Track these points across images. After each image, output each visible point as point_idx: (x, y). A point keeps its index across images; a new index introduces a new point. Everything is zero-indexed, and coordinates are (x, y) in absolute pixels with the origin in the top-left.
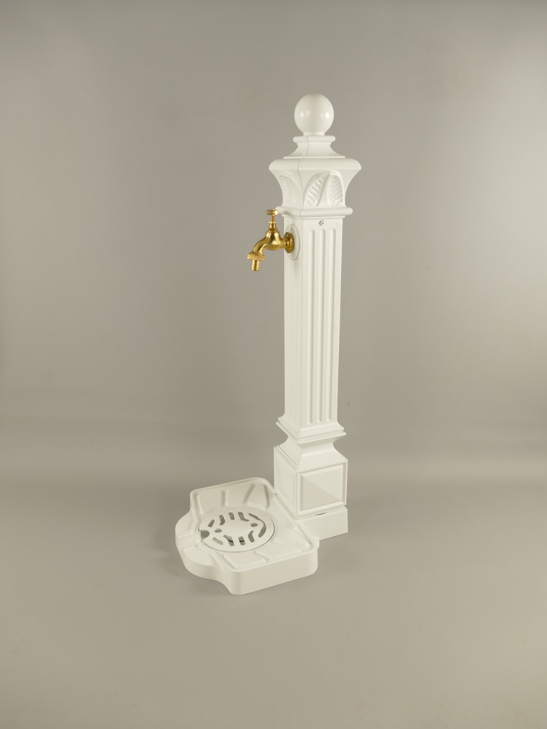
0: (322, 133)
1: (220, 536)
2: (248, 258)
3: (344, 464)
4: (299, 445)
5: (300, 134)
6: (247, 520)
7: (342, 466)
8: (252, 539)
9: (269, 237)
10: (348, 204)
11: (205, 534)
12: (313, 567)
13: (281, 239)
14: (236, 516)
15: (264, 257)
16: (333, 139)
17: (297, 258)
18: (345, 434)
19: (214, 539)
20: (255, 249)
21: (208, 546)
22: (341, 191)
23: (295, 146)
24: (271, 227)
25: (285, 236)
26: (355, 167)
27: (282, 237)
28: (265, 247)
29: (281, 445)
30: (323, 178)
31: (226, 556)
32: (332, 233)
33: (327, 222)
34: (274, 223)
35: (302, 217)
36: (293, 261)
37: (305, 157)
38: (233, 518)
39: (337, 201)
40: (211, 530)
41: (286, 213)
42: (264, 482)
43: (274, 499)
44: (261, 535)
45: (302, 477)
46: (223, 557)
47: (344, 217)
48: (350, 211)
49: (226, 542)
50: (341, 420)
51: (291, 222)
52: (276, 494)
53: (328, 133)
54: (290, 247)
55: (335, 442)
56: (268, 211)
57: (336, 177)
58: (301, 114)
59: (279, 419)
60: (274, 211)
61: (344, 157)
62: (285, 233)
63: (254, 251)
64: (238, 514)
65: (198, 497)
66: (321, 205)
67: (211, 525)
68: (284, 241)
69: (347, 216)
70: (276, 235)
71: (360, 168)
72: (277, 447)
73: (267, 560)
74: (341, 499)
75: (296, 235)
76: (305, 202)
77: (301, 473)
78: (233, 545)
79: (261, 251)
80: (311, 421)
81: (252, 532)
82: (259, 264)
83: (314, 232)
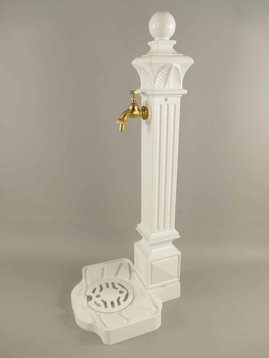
0: (167, 39)
1: (99, 300)
2: (117, 123)
3: (179, 255)
4: (149, 244)
5: (153, 39)
6: (117, 289)
7: (177, 257)
8: (119, 304)
9: (131, 109)
10: (184, 87)
11: (90, 298)
12: (158, 324)
13: (139, 110)
14: (110, 285)
15: (128, 122)
16: (175, 42)
17: (150, 123)
18: (179, 237)
19: (95, 303)
20: (122, 117)
21: (91, 308)
22: (180, 78)
23: (149, 48)
24: (132, 102)
25: (142, 109)
26: (190, 61)
27: (140, 109)
28: (128, 116)
29: (139, 242)
30: (168, 68)
31: (101, 317)
32: (173, 107)
33: (169, 99)
34: (134, 99)
35: (153, 96)
36: (147, 125)
37: (156, 54)
38: (108, 286)
39: (177, 85)
40: (94, 296)
41: (143, 93)
42: (129, 261)
43: (134, 274)
44: (125, 300)
45: (151, 265)
46: (99, 316)
47: (181, 96)
48: (185, 92)
49: (102, 304)
50: (176, 228)
51: (146, 100)
52: (135, 271)
53: (171, 39)
54: (145, 116)
55: (173, 241)
56: (131, 91)
57: (177, 68)
58: (153, 26)
59: (138, 225)
60: (135, 91)
61: (182, 55)
62: (142, 106)
63: (121, 118)
64: (111, 283)
65: (87, 272)
66: (167, 87)
67: (94, 292)
68: (141, 112)
69: (183, 95)
70: (136, 108)
71: (193, 62)
72: (136, 242)
73: (128, 320)
74: (176, 276)
75: (149, 107)
76: (156, 85)
77: (151, 262)
78: (107, 308)
79: (125, 118)
80: (158, 229)
81: (119, 297)
82: (125, 127)
83: (161, 106)
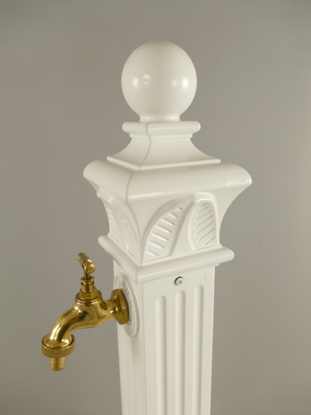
0: (175, 117)
5: (135, 118)
10: (225, 243)
16: (196, 127)
17: (137, 337)
22: (213, 222)
23: (126, 139)
25: (112, 301)
26: (240, 179)
30: (181, 209)
32: (196, 293)
36: (130, 338)
39: (207, 238)
48: (229, 255)
53: (185, 117)
54: (122, 315)
57: (206, 204)
61: (219, 161)
66: (178, 251)
68: (111, 309)
70: (95, 303)
71: (251, 181)
76: (147, 252)
83: (164, 300)
